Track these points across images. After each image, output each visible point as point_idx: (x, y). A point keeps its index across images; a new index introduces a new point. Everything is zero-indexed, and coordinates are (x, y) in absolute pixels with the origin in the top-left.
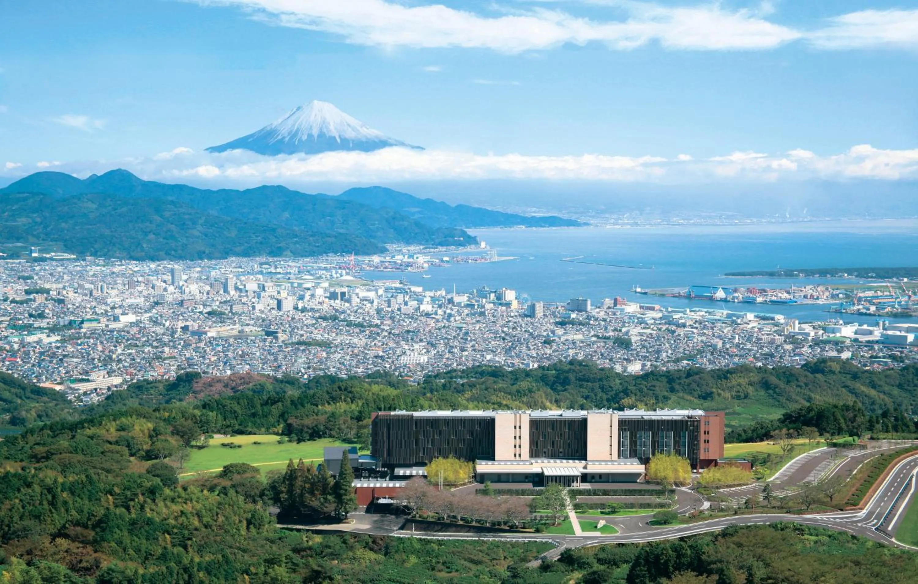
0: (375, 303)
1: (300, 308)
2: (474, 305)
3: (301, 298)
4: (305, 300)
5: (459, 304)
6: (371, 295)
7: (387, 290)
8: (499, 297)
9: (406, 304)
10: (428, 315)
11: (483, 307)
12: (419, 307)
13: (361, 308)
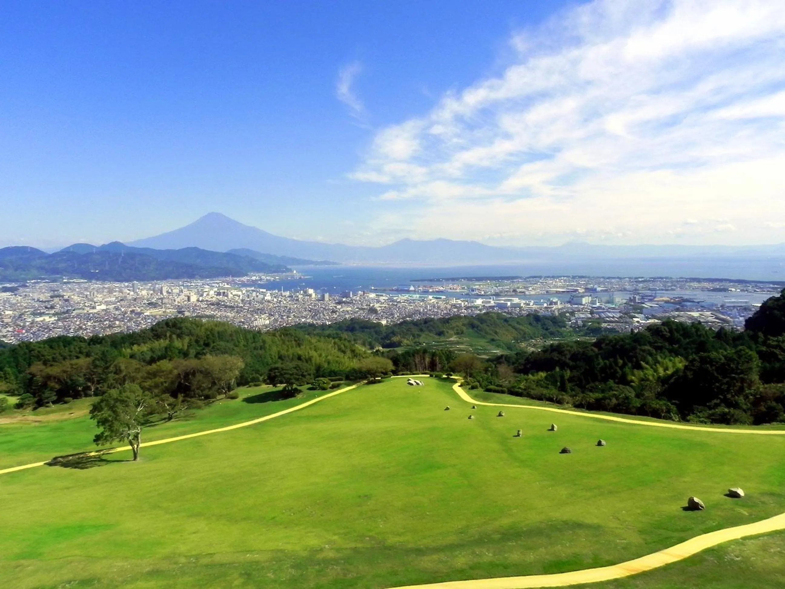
0: (241, 297)
1: (200, 300)
2: (293, 296)
3: (202, 295)
4: (204, 296)
5: (285, 296)
6: (240, 293)
7: (247, 291)
8: (305, 292)
9: (257, 296)
10: (269, 301)
11: (298, 297)
12: (264, 298)
13: (233, 299)
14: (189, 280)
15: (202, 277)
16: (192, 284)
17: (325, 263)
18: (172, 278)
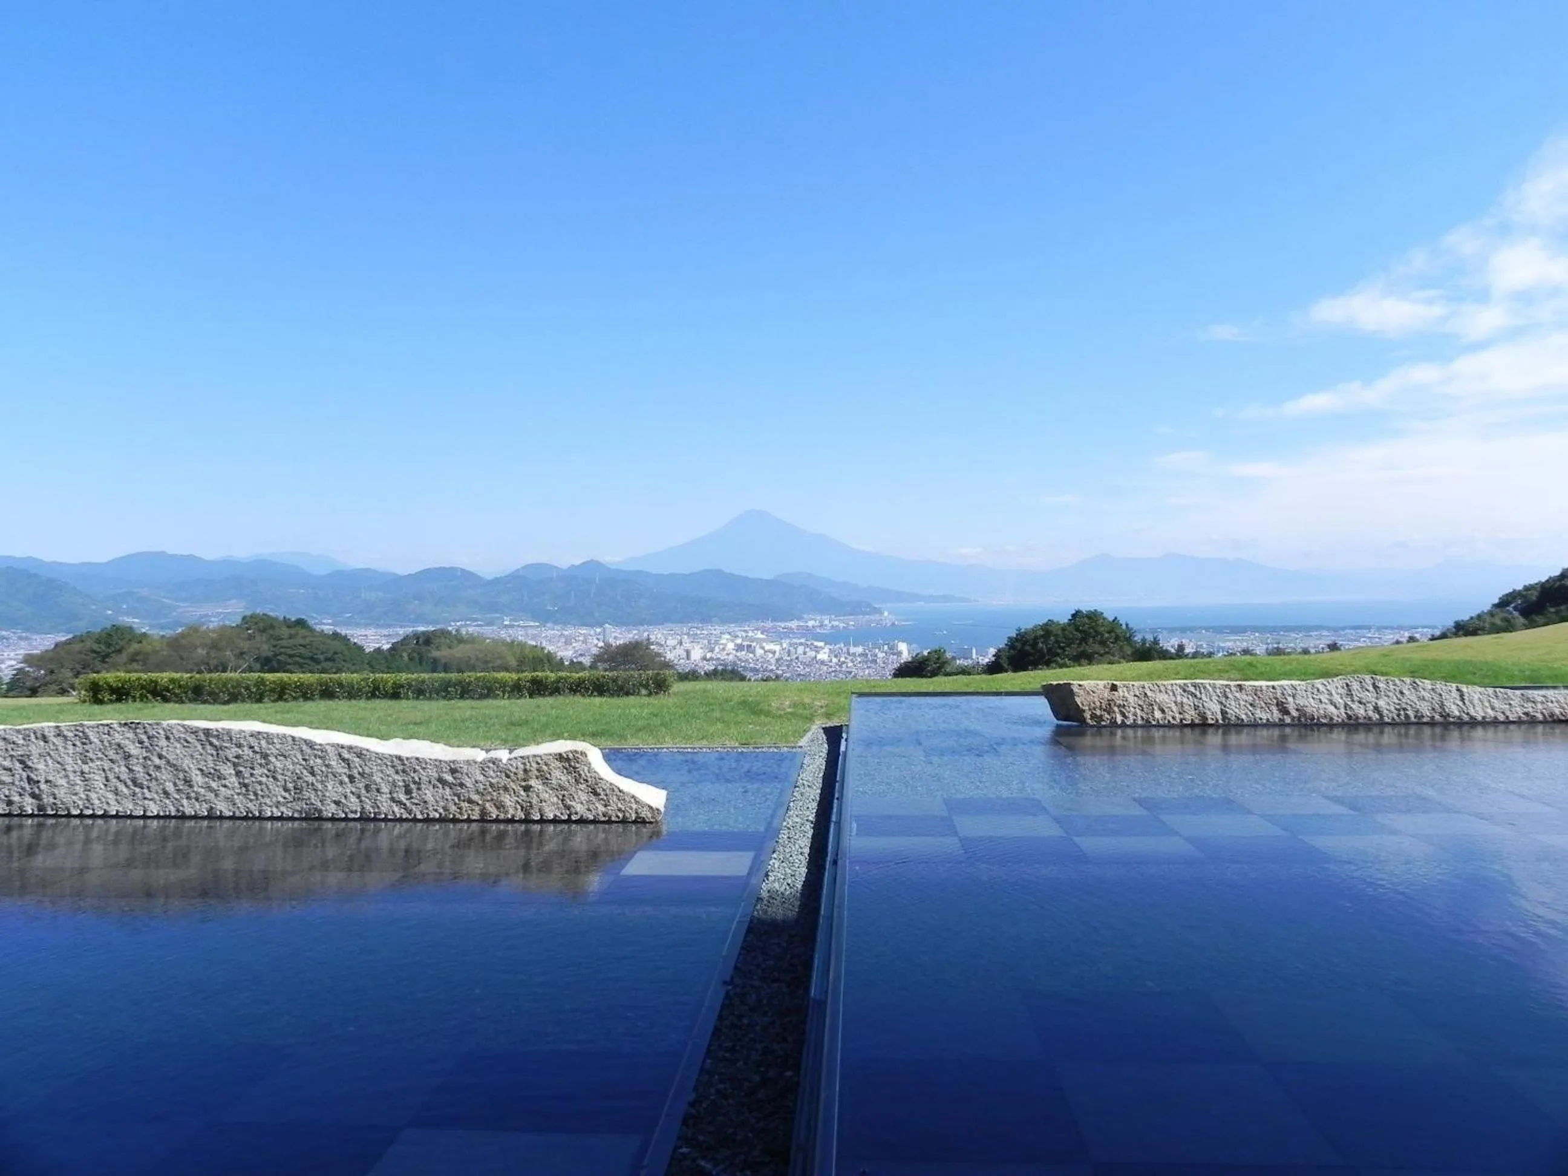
0: (777, 655)
1: (708, 657)
2: (867, 655)
3: (712, 650)
4: (716, 652)
5: (854, 654)
6: (777, 648)
7: (791, 645)
8: (891, 648)
9: (805, 653)
10: (823, 663)
11: (876, 656)
12: (816, 657)
13: (762, 658)
14: (700, 625)
15: (724, 621)
16: (703, 632)
17: (945, 598)
18: (673, 622)
